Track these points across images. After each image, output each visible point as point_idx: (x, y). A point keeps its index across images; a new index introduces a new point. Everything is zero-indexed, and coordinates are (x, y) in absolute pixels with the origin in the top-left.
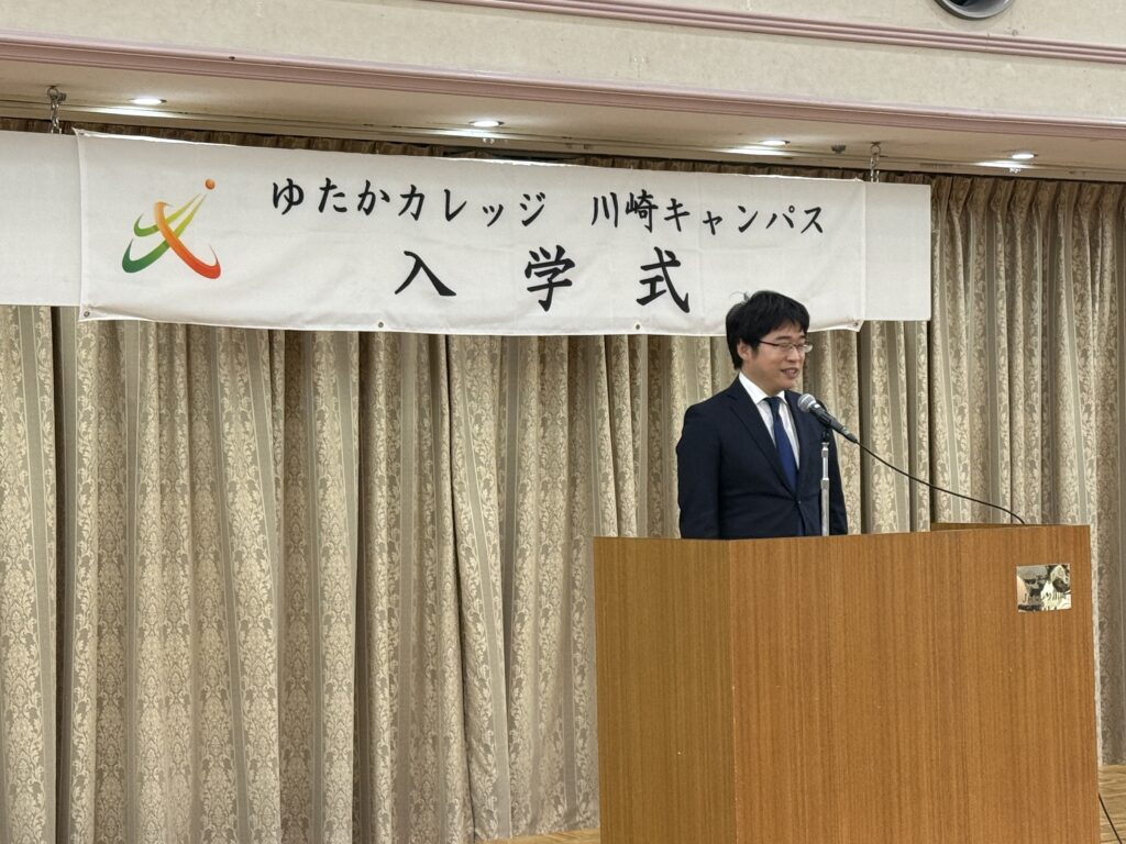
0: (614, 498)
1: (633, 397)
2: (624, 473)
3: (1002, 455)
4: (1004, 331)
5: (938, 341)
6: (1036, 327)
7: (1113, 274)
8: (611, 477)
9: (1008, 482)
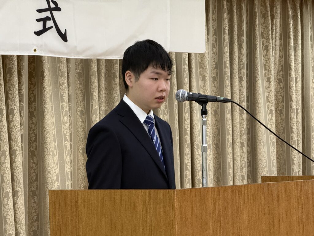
0: (9, 166)
1: (20, 101)
2: (15, 151)
3: (228, 139)
4: (228, 65)
5: (194, 70)
6: (243, 64)
7: (280, 35)
8: (8, 153)
9: (231, 155)
